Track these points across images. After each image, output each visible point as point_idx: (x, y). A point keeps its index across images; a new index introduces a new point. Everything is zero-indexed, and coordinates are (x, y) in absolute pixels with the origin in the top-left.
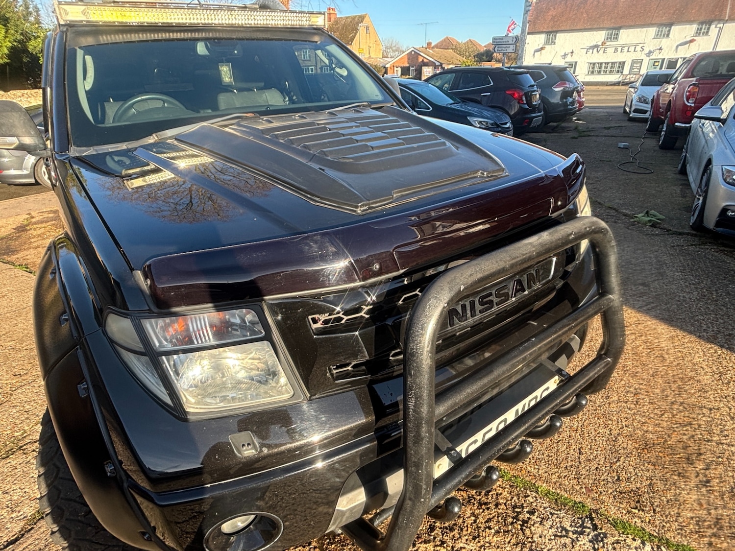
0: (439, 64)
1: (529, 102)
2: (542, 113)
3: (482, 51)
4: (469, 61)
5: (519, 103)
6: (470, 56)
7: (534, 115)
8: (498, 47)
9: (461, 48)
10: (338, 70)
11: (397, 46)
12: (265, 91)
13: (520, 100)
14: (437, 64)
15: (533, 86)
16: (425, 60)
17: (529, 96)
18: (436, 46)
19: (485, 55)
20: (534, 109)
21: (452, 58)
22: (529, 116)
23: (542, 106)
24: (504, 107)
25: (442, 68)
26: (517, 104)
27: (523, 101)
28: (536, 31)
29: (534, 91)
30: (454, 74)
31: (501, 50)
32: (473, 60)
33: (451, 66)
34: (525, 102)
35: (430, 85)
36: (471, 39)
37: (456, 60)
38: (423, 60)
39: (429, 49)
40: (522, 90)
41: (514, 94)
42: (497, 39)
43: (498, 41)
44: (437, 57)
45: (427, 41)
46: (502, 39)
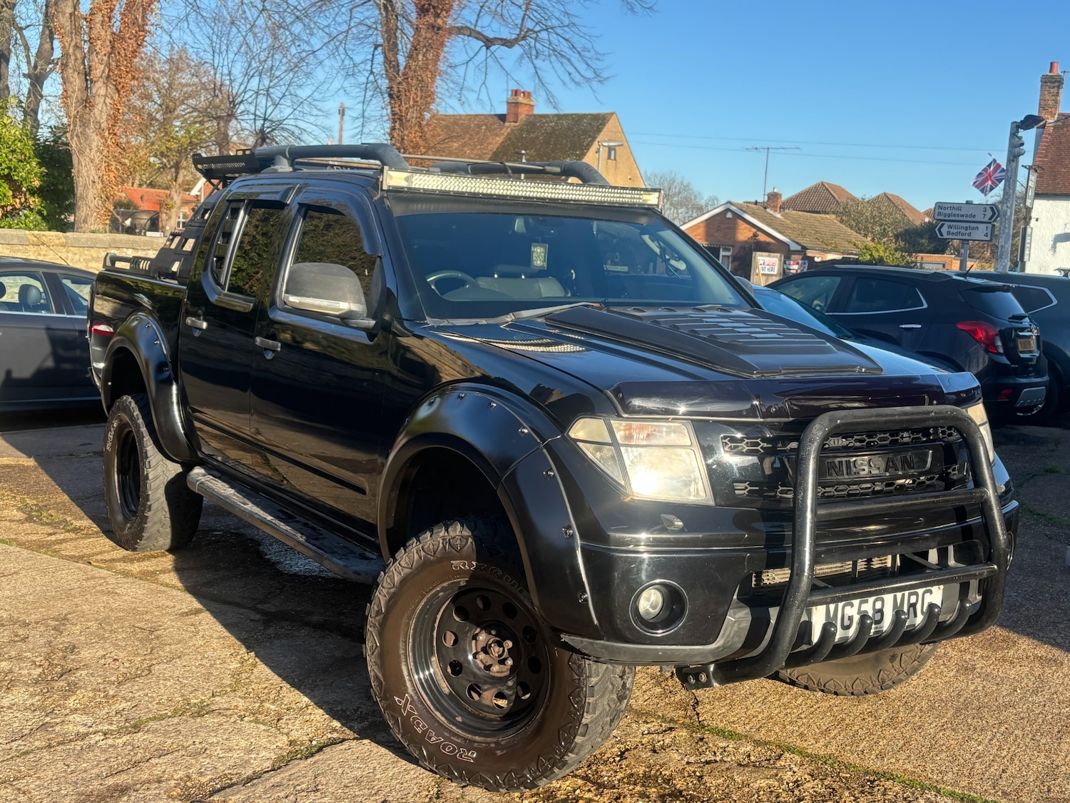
0: (799, 248)
1: (1011, 351)
2: (1046, 378)
3: (918, 223)
4: (881, 249)
5: (987, 351)
6: (884, 234)
7: (1024, 381)
8: (950, 227)
9: (861, 214)
10: (673, 262)
11: (684, 194)
12: (539, 279)
13: (990, 347)
14: (794, 247)
15: (1021, 318)
16: (762, 237)
17: (1009, 337)
18: (794, 203)
19: (927, 236)
20: (1025, 367)
21: (834, 236)
22: (1011, 381)
23: (1045, 363)
24: (954, 358)
25: (805, 258)
26: (982, 352)
27: (996, 347)
28: (1058, 191)
29: (1023, 329)
30: (838, 279)
31: (957, 234)
32: (893, 246)
33: (830, 257)
34: (1001, 351)
35: (782, 296)
36: (887, 192)
37: (846, 244)
38: (755, 235)
39: (774, 208)
40: (994, 324)
41: (975, 332)
42: (945, 208)
43: (948, 212)
44: (793, 229)
45: (769, 190)
46: (959, 209)
